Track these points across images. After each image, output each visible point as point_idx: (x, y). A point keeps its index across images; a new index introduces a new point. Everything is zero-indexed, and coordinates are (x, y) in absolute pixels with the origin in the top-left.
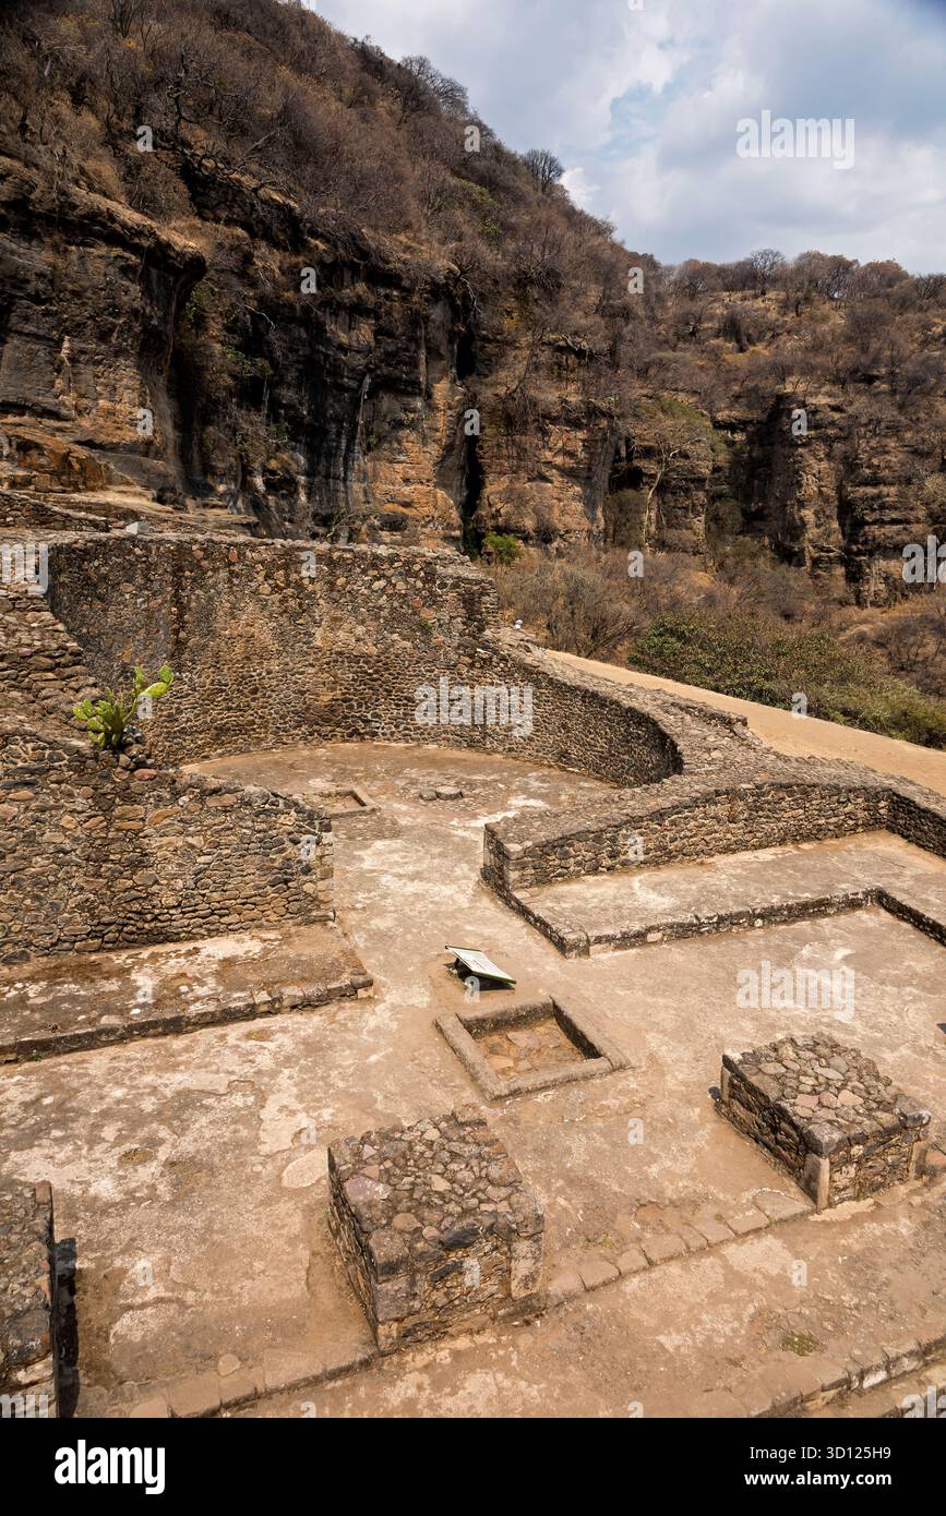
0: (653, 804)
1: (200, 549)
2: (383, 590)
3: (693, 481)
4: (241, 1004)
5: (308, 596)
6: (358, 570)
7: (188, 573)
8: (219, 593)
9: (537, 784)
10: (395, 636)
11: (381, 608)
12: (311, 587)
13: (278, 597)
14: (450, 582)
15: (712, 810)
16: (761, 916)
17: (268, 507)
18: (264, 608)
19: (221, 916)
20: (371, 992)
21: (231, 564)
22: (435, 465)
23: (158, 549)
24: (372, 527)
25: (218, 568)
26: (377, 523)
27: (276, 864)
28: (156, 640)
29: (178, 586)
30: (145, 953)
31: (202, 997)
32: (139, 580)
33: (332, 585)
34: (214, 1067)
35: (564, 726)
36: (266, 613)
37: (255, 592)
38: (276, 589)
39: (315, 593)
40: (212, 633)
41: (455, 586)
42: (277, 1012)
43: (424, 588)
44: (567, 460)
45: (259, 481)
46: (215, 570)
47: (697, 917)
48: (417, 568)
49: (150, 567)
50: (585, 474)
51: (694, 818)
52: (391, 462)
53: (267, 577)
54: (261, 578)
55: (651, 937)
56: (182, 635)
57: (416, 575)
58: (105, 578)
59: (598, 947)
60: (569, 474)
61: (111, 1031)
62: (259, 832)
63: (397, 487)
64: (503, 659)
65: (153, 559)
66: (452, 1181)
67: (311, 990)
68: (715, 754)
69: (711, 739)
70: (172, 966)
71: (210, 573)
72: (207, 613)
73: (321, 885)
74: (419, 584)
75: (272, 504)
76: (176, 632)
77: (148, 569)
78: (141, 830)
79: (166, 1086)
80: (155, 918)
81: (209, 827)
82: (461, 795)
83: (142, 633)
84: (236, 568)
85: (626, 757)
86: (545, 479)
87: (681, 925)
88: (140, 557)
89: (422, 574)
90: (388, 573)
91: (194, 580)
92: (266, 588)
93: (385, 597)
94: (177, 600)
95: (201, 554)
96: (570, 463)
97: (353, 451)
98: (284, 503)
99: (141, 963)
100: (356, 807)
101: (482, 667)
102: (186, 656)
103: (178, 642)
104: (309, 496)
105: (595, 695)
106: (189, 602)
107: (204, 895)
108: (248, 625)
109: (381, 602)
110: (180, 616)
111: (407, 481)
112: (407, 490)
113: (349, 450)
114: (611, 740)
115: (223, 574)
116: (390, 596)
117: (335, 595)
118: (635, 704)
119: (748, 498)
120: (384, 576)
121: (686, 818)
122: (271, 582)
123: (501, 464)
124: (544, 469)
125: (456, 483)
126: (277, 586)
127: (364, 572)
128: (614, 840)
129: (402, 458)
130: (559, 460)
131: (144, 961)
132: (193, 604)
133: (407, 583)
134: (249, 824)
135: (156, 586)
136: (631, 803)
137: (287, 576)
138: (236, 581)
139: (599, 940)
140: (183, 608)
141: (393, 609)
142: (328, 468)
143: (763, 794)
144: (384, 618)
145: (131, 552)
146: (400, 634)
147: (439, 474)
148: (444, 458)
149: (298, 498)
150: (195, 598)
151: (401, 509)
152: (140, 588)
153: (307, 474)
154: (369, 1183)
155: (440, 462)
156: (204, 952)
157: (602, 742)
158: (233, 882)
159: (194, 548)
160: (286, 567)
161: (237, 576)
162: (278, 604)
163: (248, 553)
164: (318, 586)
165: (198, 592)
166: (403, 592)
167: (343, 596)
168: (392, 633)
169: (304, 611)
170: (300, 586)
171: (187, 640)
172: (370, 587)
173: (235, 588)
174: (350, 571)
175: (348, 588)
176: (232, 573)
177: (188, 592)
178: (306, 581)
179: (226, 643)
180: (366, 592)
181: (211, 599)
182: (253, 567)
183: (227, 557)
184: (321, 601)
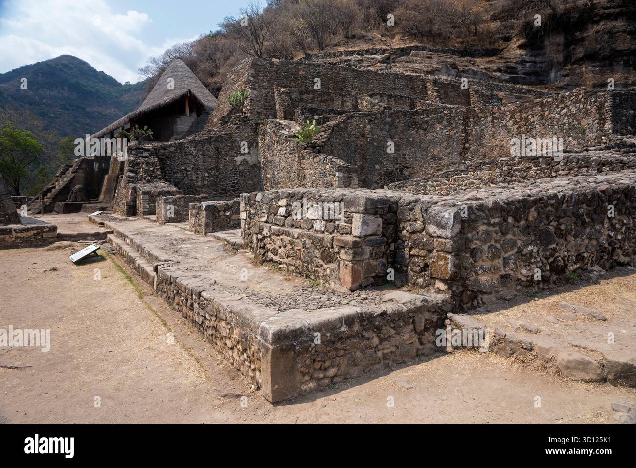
1: (479, 109)
2: (566, 114)
5: (530, 124)
6: (555, 106)
7: (471, 120)
8: (487, 127)
10: (571, 139)
11: (564, 124)
12: (532, 120)
13: (516, 126)
14: (593, 100)
18: (509, 132)
21: (494, 114)
23: (456, 110)
25: (487, 117)
28: (453, 147)
29: (466, 125)
32: (445, 123)
33: (542, 116)
36: (510, 135)
37: (506, 125)
38: (516, 123)
39: (534, 122)
40: (482, 145)
41: (595, 102)
43: (583, 108)
46: (486, 117)
48: (580, 97)
49: (451, 118)
53: (511, 118)
54: (508, 119)
56: (467, 145)
57: (580, 102)
58: (426, 122)
65: (453, 114)
71: (483, 119)
72: (481, 135)
74: (581, 106)
76: (464, 144)
77: (450, 119)
83: (445, 143)
84: (496, 116)
88: (446, 114)
89: (583, 99)
90: (568, 104)
91: (474, 122)
92: (511, 123)
93: (566, 118)
94: (465, 131)
95: (479, 111)
102: (468, 154)
103: (464, 148)
106: (472, 131)
108: (501, 141)
109: (564, 121)
110: (466, 138)
115: (490, 119)
116: (569, 117)
117: (543, 121)
120: (566, 106)
122: (513, 120)
126: (516, 121)
127: (557, 106)
132: (473, 133)
133: (576, 107)
135: (454, 125)
137: (521, 115)
138: (495, 121)
140: (467, 135)
141: (569, 123)
144: (565, 129)
145: (441, 112)
146: (572, 137)
150: (475, 130)
152: (445, 126)
159: (475, 109)
160: (520, 112)
161: (496, 119)
162: (516, 130)
163: (502, 108)
164: (536, 118)
165: (477, 127)
166: (574, 113)
167: (547, 121)
168: (569, 137)
169: (528, 132)
170: (527, 120)
171: (469, 148)
172: (559, 114)
173: (495, 124)
174: (551, 107)
175: (549, 117)
176: (494, 118)
177: (471, 127)
178: (530, 117)
179: (490, 149)
180: (557, 117)
181: (482, 130)
182: (505, 114)
183: (492, 111)
184: (537, 126)
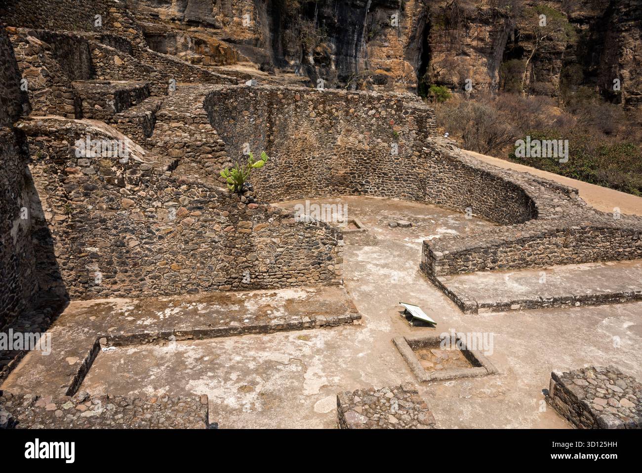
0: (519, 235)
1: (281, 94)
2: (374, 115)
3: (554, 54)
4: (296, 322)
5: (335, 119)
6: (361, 104)
7: (275, 106)
8: (290, 117)
9: (453, 221)
10: (379, 140)
11: (372, 125)
12: (336, 114)
13: (319, 118)
14: (410, 111)
15: (554, 240)
16: (579, 300)
17: (315, 72)
18: (312, 124)
19: (288, 278)
20: (360, 322)
21: (296, 101)
22: (405, 47)
23: (261, 93)
24: (369, 82)
25: (290, 104)
26: (371, 80)
27: (315, 255)
28: (259, 140)
29: (270, 113)
30: (251, 294)
31: (278, 316)
32: (252, 109)
33: (347, 113)
34: (282, 351)
35: (470, 191)
36: (313, 127)
37: (308, 116)
39: (338, 116)
40: (286, 137)
41: (413, 113)
42: (313, 327)
43: (396, 114)
44: (479, 43)
45: (311, 59)
46: (289, 104)
47: (541, 298)
48: (392, 103)
50: (489, 51)
51: (543, 244)
52: (380, 47)
53: (314, 108)
54: (311, 109)
55: (513, 307)
56: (272, 138)
57: (392, 107)
58: (235, 108)
59: (483, 309)
60: (480, 51)
61: (235, 329)
62: (307, 238)
63: (383, 60)
64: (437, 153)
65: (259, 98)
66: (399, 419)
67: (330, 318)
68: (557, 209)
69: (556, 200)
70: (264, 301)
71: (286, 106)
72: (284, 127)
73: (337, 266)
74: (393, 112)
75: (317, 70)
76: (269, 136)
77: (256, 104)
78: (251, 234)
79: (260, 357)
80: (256, 277)
81: (283, 234)
82: (411, 225)
83: (253, 136)
84: (299, 103)
85: (505, 209)
86: (466, 54)
87: (531, 302)
88: (252, 97)
89: (395, 106)
90: (377, 106)
91: (278, 110)
92: (313, 114)
93: (374, 119)
94: (269, 120)
95: (282, 96)
96: (481, 44)
97: (360, 41)
98: (323, 70)
99: (249, 298)
100: (355, 229)
101: (425, 158)
102: (273, 148)
103: (269, 141)
104: (337, 66)
105: (488, 174)
106: (275, 121)
107: (279, 268)
108: (304, 133)
109: (372, 121)
110: (271, 128)
111: (388, 57)
112: (388, 62)
113: (359, 40)
114: (496, 199)
115: (292, 107)
116: (377, 119)
117: (348, 117)
118: (511, 180)
119: (587, 63)
120: (374, 108)
121: (538, 243)
122: (316, 111)
123: (442, 47)
124: (465, 49)
125: (415, 58)
126: (319, 113)
127: (364, 105)
128: (495, 253)
129: (386, 44)
130: (474, 43)
131: (251, 297)
132: (277, 122)
133: (387, 111)
134: (302, 233)
135: (260, 112)
136: (506, 234)
137: (324, 107)
138: (298, 110)
139: (483, 306)
140: (272, 124)
141: (379, 125)
142: (347, 51)
143: (586, 233)
144: (374, 130)
145: (248, 95)
146: (382, 139)
147: (407, 53)
148: (409, 44)
149: (331, 67)
150: (278, 118)
151: (385, 73)
152: (252, 114)
153: (336, 54)
154: (357, 415)
155: (408, 46)
156: (279, 295)
157: (491, 200)
158: (294, 262)
159: (279, 93)
160: (324, 103)
161: (299, 107)
162: (319, 122)
163: (305, 96)
164: (340, 113)
165: (280, 116)
166: (384, 116)
167: (353, 118)
168: (378, 138)
169: (332, 126)
170: (330, 113)
171: (274, 140)
172: (367, 114)
173: (298, 114)
174: (357, 105)
175: (355, 114)
176: (297, 106)
177: (275, 116)
178: (334, 110)
179: (293, 142)
180: (365, 116)
181: (286, 119)
182: (307, 103)
183: (295, 98)
184: (341, 121)
